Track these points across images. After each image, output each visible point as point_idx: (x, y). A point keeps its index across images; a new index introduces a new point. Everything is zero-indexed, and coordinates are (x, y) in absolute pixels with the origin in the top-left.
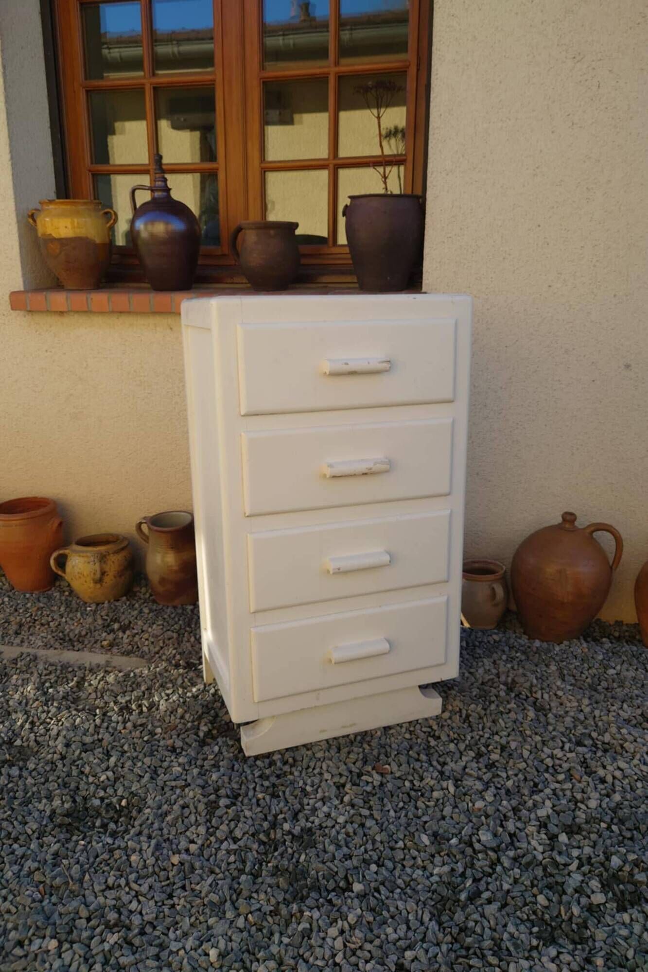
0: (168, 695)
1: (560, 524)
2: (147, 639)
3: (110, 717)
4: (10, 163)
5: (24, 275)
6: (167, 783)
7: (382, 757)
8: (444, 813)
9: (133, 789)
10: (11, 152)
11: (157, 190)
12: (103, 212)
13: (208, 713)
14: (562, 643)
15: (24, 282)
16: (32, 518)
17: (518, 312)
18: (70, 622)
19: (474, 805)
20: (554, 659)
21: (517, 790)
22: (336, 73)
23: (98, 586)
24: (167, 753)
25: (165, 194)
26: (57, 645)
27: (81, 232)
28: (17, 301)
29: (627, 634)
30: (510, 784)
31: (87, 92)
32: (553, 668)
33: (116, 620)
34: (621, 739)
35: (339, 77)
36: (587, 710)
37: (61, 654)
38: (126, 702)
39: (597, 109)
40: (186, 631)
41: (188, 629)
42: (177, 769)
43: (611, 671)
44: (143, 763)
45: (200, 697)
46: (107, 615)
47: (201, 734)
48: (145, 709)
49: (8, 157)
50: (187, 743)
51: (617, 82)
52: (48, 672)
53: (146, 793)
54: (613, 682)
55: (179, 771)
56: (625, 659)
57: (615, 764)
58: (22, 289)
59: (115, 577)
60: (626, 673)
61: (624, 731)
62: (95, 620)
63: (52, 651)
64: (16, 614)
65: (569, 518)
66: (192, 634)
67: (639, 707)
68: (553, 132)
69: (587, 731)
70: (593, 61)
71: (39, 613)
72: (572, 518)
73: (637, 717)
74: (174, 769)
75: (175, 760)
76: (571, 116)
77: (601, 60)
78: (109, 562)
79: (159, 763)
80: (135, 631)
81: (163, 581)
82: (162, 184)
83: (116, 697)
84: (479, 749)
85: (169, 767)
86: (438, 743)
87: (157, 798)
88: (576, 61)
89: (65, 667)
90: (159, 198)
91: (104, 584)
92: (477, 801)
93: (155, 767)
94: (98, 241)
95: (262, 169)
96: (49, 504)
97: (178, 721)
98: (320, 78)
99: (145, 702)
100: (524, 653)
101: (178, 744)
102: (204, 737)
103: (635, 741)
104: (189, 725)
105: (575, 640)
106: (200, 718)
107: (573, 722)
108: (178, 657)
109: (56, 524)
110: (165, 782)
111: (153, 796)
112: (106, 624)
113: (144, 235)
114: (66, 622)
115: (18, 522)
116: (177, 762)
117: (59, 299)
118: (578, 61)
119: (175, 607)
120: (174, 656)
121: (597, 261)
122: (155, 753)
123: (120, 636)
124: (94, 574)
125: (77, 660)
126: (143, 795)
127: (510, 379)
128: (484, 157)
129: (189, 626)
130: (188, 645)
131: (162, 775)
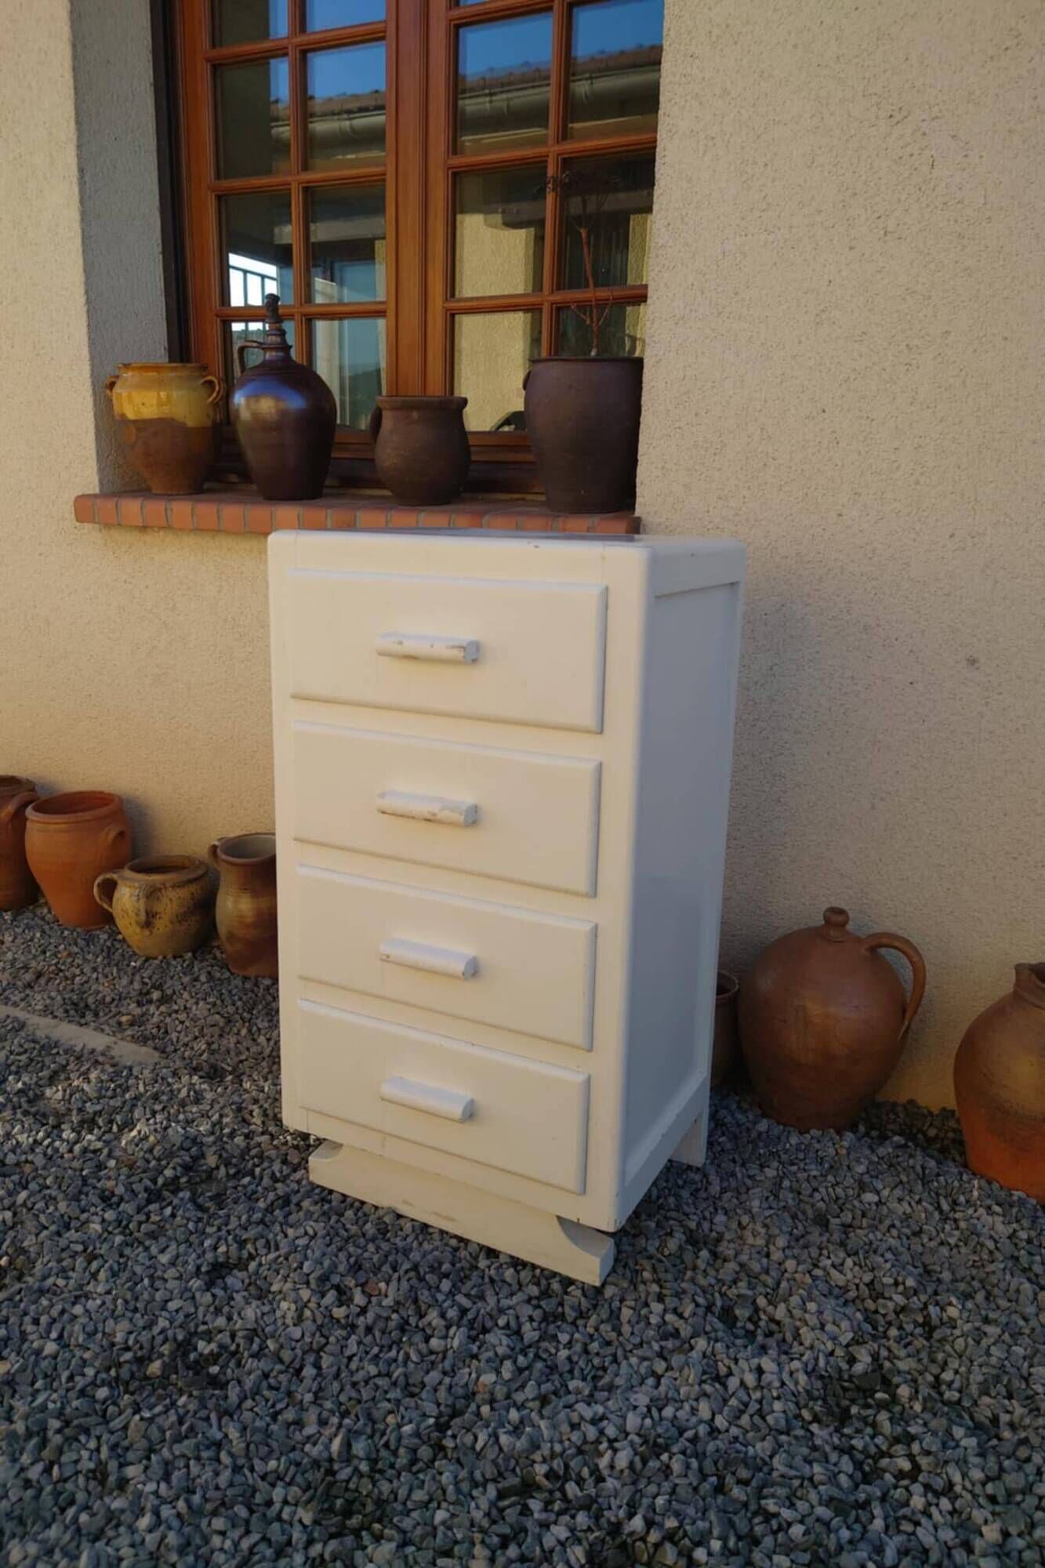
1: (822, 927)
2: (182, 1022)
3: (63, 1131)
4: (85, 309)
5: (101, 470)
7: (386, 1268)
8: (426, 1379)
9: (25, 1244)
10: (87, 292)
11: (271, 349)
12: (202, 381)
13: (188, 1150)
14: (808, 1132)
15: (101, 481)
16: (78, 822)
17: (786, 557)
18: (101, 980)
19: (478, 1378)
20: (779, 1156)
21: (567, 1368)
22: (558, 155)
23: (147, 932)
24: (96, 1201)
25: (281, 354)
26: (60, 1013)
27: (166, 411)
28: (85, 509)
29: (951, 1135)
31: (219, 198)
32: (770, 1173)
33: (159, 987)
34: (800, 1320)
35: (564, 160)
37: (56, 1026)
38: (95, 1113)
39: (928, 206)
40: (242, 1019)
41: (245, 1014)
42: (96, 1227)
43: (870, 1197)
44: (56, 1209)
45: (195, 1122)
46: (150, 978)
47: (160, 1181)
48: (115, 1128)
49: (83, 300)
50: (133, 1191)
51: (966, 156)
52: (22, 1050)
53: (39, 1254)
54: (864, 1215)
55: (96, 1231)
56: (905, 1179)
57: (756, 1361)
58: (97, 491)
59: (172, 922)
60: (894, 1205)
61: (812, 1306)
62: (132, 982)
63: (48, 1020)
64: (42, 957)
65: (836, 918)
66: (247, 1024)
68: (851, 248)
69: (750, 1293)
70: (924, 120)
71: (70, 960)
72: (840, 918)
73: (862, 1286)
74: (92, 1226)
75: (101, 1213)
76: (882, 219)
77: (937, 117)
78: (165, 900)
80: (176, 1007)
81: (231, 937)
82: (278, 339)
83: (85, 1102)
84: (550, 1284)
85: (88, 1221)
86: (493, 1262)
87: (50, 1265)
88: (894, 120)
89: (49, 1047)
90: (271, 361)
91: (155, 930)
92: (485, 1373)
93: (70, 1218)
94: (190, 423)
95: (447, 310)
96: (113, 801)
97: (141, 1154)
98: (535, 163)
99: (118, 1118)
100: (735, 1138)
101: (121, 1191)
102: (164, 1185)
103: (822, 1327)
104: (153, 1163)
105: (832, 1130)
106: (173, 1156)
107: (737, 1273)
108: (205, 1056)
109: (112, 835)
111: (45, 1260)
112: (144, 991)
113: (245, 415)
114: (97, 979)
115: (58, 826)
116: (103, 1216)
117: (132, 507)
118: (898, 123)
119: (246, 979)
120: (201, 1054)
121: (922, 474)
122: (83, 1197)
123: (151, 1012)
124: (137, 915)
125: (71, 1039)
126: (33, 1255)
127: (771, 669)
128: (736, 294)
129: (250, 1012)
130: (233, 1040)
131: (73, 1231)
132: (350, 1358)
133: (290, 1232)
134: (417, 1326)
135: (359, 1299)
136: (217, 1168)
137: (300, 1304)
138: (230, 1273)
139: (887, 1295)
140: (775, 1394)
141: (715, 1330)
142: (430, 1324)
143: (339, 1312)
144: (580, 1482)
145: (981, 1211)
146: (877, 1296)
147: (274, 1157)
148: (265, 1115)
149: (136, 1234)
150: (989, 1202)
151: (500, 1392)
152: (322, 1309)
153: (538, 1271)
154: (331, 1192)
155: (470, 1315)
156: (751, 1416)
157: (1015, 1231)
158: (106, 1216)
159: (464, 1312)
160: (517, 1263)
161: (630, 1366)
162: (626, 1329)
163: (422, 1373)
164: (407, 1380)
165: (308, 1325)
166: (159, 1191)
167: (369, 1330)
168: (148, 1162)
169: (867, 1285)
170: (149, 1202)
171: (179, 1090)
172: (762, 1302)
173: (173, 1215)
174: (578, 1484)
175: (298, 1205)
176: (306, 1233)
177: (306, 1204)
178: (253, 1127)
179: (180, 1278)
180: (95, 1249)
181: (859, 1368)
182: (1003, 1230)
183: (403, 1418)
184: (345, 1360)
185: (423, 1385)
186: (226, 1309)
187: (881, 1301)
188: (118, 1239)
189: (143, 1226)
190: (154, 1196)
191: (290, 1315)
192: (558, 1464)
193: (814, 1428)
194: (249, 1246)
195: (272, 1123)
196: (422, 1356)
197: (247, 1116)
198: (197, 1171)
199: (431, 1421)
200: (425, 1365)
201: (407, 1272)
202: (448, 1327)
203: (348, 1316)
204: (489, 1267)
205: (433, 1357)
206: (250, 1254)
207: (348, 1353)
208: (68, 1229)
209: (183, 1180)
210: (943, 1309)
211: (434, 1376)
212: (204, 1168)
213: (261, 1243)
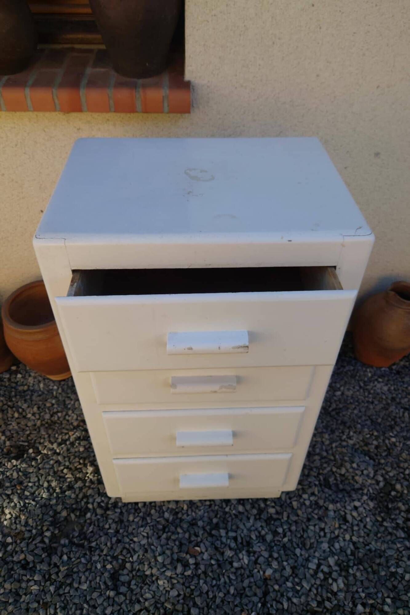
0: (8, 496)
6: (30, 605)
7: (193, 538)
8: (244, 585)
13: (47, 514)
17: (284, 103)
19: (264, 572)
21: (291, 545)
24: (22, 572)
30: (286, 540)
34: (353, 473)
36: (327, 442)
40: (9, 406)
41: (9, 403)
42: (35, 588)
43: (339, 393)
44: (5, 589)
45: (37, 493)
47: (47, 540)
50: (37, 555)
55: (37, 590)
56: (346, 380)
57: (352, 504)
60: (347, 393)
66: (14, 409)
67: (360, 433)
74: (32, 588)
75: (31, 578)
79: (18, 585)
84: (259, 505)
85: (27, 586)
86: (231, 506)
92: (266, 569)
93: (16, 589)
97: (23, 529)
101: (30, 558)
102: (50, 541)
103: (362, 473)
104: (34, 531)
106: (42, 520)
108: (8, 443)
110: (28, 603)
116: (33, 579)
120: (5, 442)
129: (11, 401)
130: (14, 424)
131: (24, 596)
132: (207, 593)
133: (135, 539)
134: (223, 560)
135: (192, 561)
136: (69, 515)
137: (168, 578)
138: (120, 575)
139: (370, 443)
140: (365, 515)
141: (330, 495)
142: (229, 556)
143: (189, 573)
144: (329, 599)
145: (376, 383)
146: (367, 444)
147: (93, 494)
148: (70, 469)
149: (59, 580)
150: (376, 377)
151: (277, 575)
152: (180, 576)
153: (250, 501)
154: (136, 504)
155: (239, 539)
156: (363, 530)
157: (389, 387)
158: (36, 578)
159: (235, 539)
160: (241, 501)
161: (312, 530)
162: (300, 512)
163: (241, 583)
164: (237, 590)
165: (179, 586)
166: (51, 547)
167: (205, 573)
168: (30, 531)
169: (361, 441)
170: (49, 556)
171: (12, 474)
172: (334, 469)
173: (70, 558)
174: (328, 601)
175: (128, 521)
176: (144, 536)
177: (131, 518)
178: (69, 480)
179: (101, 595)
180: (43, 600)
181: (382, 484)
182: (386, 388)
183: (248, 610)
184: (206, 596)
185: (244, 589)
186: (134, 598)
187: (370, 446)
188: (52, 589)
189: (60, 574)
190: (50, 551)
191: (166, 585)
192: (319, 598)
193: (385, 524)
194: (120, 557)
195: (76, 472)
196: (235, 573)
197: (62, 475)
198: (60, 522)
199: (260, 605)
200: (239, 579)
201: (202, 534)
202: (236, 554)
203: (192, 572)
204: (230, 509)
205: (239, 572)
206: (122, 560)
207: (205, 591)
208: (21, 596)
209: (57, 532)
210: (389, 439)
211: (246, 583)
212: (62, 519)
213: (125, 552)
